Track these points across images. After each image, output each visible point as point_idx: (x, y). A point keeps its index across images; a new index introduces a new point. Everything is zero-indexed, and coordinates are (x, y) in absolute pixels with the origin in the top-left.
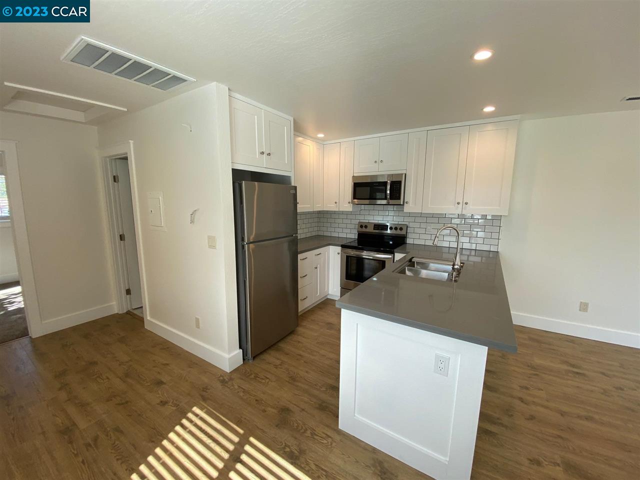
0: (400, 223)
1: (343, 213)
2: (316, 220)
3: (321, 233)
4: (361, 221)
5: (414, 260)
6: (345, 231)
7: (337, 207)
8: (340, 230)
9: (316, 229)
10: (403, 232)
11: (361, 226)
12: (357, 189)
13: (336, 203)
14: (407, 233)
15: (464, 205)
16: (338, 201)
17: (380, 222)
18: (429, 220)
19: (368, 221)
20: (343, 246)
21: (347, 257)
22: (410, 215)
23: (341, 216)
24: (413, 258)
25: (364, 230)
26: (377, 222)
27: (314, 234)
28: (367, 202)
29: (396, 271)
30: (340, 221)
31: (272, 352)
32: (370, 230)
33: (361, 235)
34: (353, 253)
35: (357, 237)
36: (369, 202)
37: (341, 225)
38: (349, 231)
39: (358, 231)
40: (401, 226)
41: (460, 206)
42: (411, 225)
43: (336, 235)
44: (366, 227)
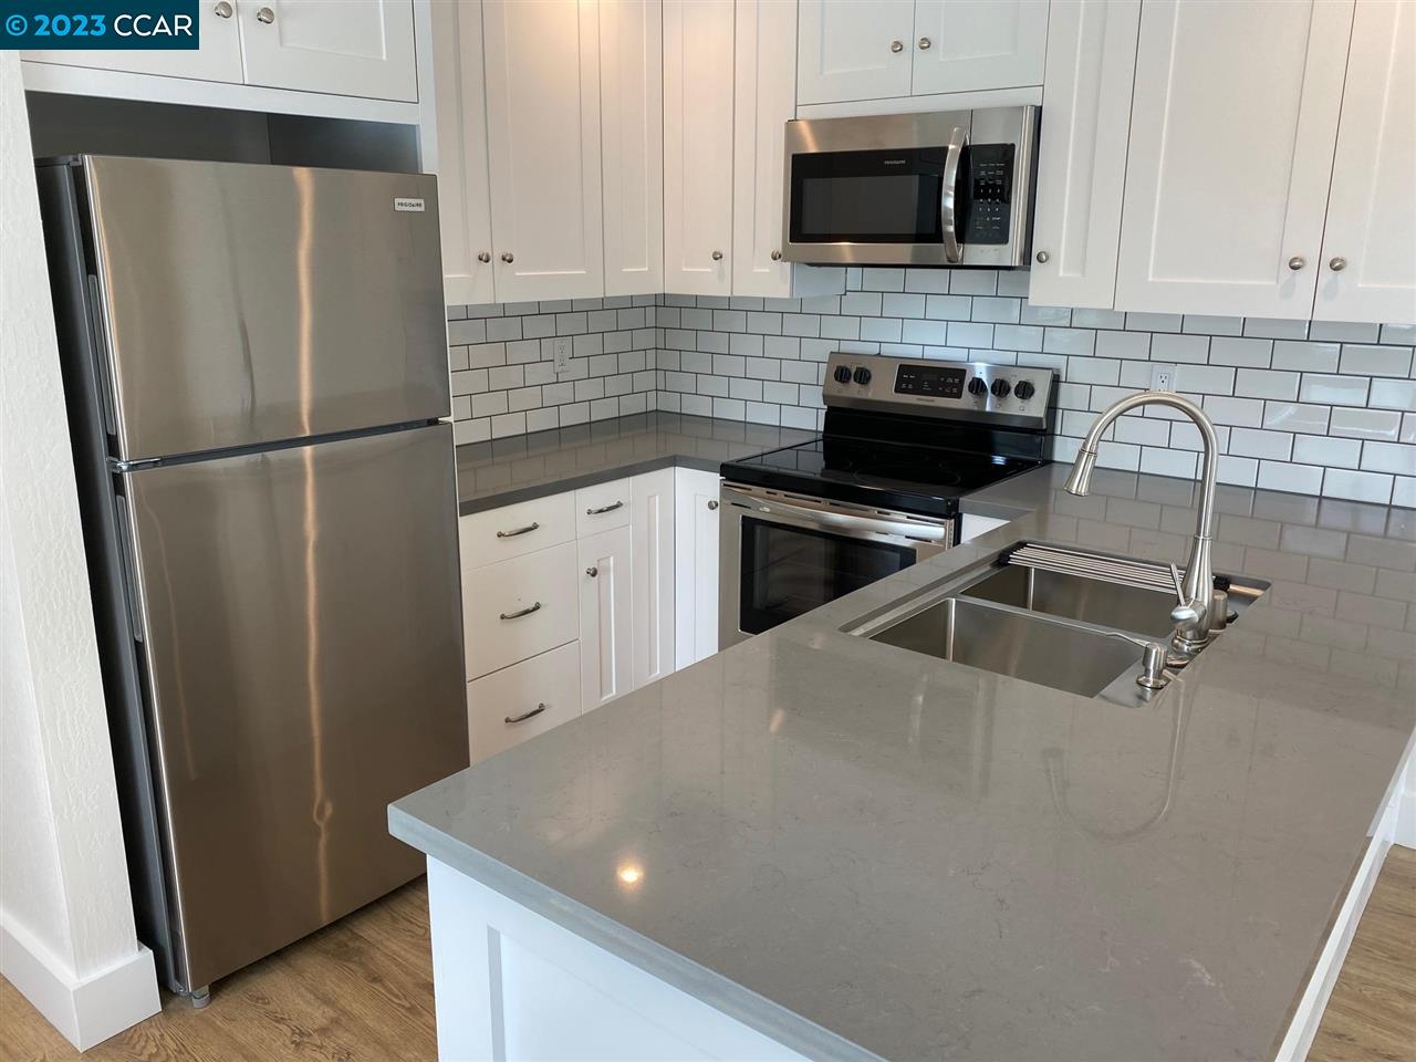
0: (1024, 359)
1: (763, 306)
2: (646, 339)
3: (670, 404)
4: (846, 347)
5: (1019, 558)
6: (774, 392)
7: (721, 276)
8: (750, 390)
9: (646, 381)
10: (1035, 408)
11: (842, 375)
12: (810, 184)
13: (717, 257)
14: (1052, 407)
15: (1327, 273)
16: (726, 251)
17: (931, 353)
18: (1165, 348)
19: (874, 349)
20: (734, 474)
21: (749, 525)
22: (1071, 320)
23: (758, 323)
24: (1022, 545)
25: (854, 390)
26: (915, 352)
27: (634, 405)
28: (903, 251)
29: (870, 626)
30: (752, 345)
31: (312, 964)
32: (882, 390)
33: (838, 417)
34: (769, 506)
35: (821, 428)
36: (915, 254)
37: (758, 368)
38: (789, 395)
39: (826, 398)
40: (1024, 376)
41: (1305, 278)
42: (1078, 370)
43: (733, 411)
44: (863, 377)
